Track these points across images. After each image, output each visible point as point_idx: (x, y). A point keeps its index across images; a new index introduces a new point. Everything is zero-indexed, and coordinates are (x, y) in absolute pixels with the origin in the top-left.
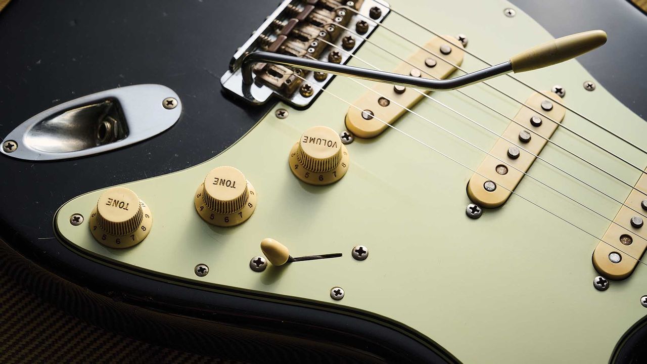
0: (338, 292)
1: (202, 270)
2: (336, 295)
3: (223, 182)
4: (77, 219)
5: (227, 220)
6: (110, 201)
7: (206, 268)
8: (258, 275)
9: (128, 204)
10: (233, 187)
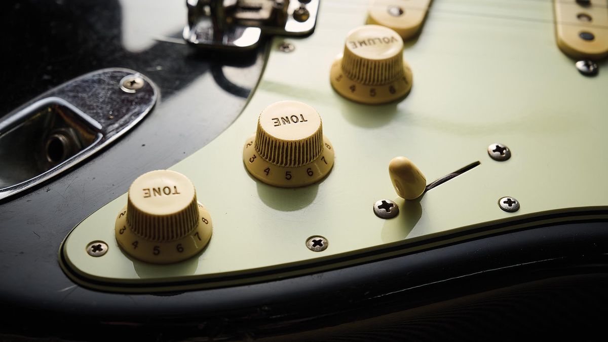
0: (509, 202)
1: (317, 243)
2: (510, 205)
3: (286, 120)
4: (98, 248)
5: (310, 173)
6: (147, 191)
7: (322, 239)
8: (394, 223)
9: (175, 187)
10: (303, 120)
